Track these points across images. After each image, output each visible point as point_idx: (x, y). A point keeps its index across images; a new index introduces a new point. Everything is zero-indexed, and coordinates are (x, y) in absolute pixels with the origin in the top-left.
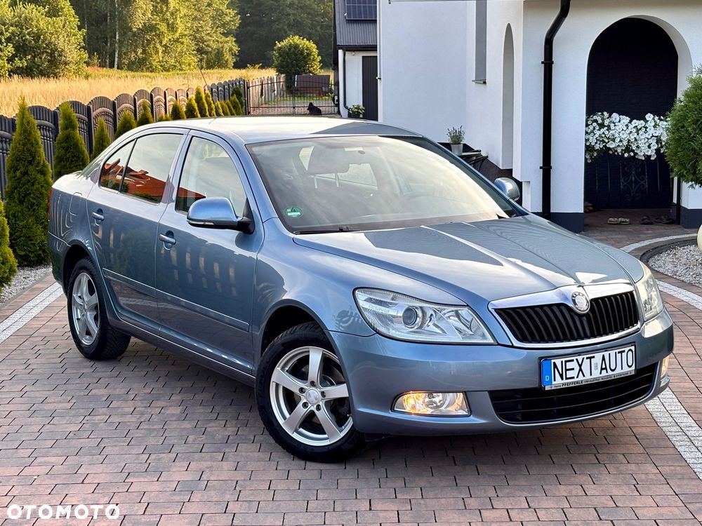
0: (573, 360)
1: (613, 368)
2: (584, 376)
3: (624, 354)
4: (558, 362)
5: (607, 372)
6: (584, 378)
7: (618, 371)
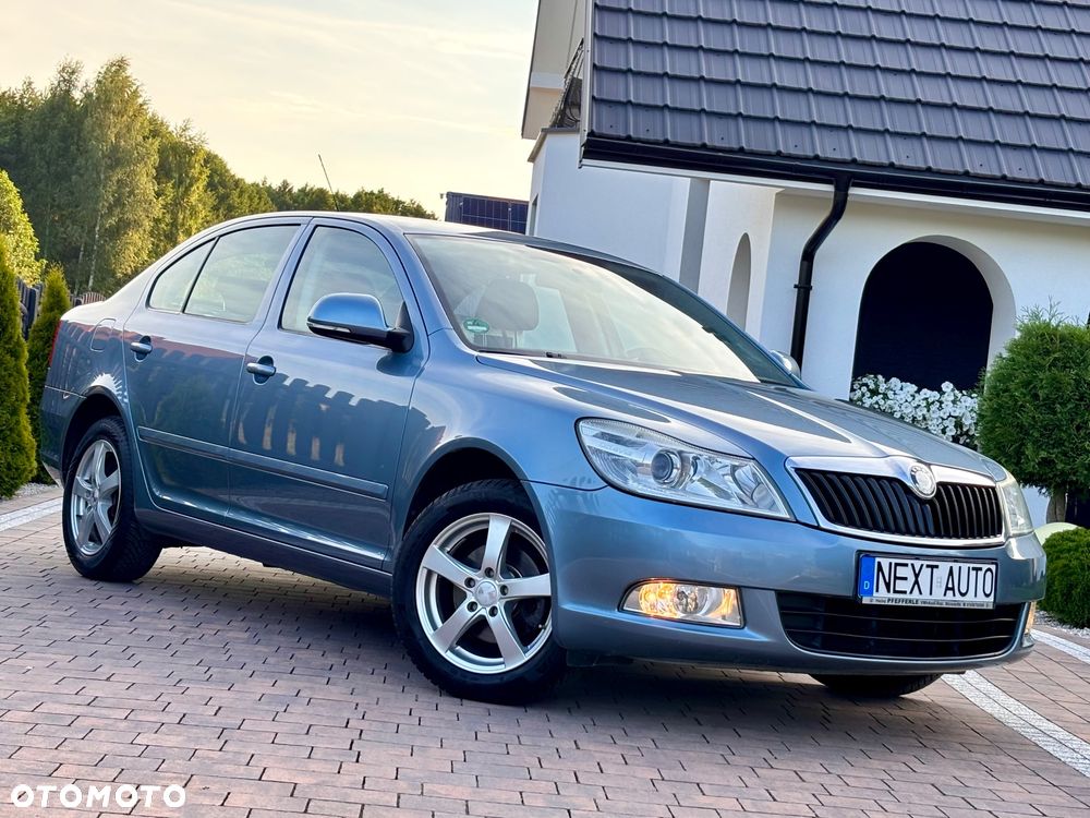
0: (906, 565)
1: (963, 591)
2: (921, 593)
3: (981, 574)
4: (885, 562)
5: (954, 595)
6: (920, 597)
7: (970, 597)
